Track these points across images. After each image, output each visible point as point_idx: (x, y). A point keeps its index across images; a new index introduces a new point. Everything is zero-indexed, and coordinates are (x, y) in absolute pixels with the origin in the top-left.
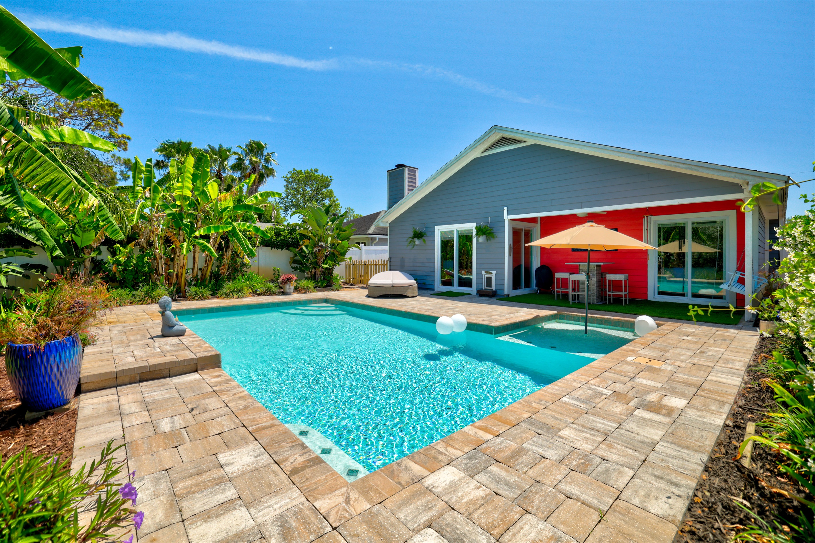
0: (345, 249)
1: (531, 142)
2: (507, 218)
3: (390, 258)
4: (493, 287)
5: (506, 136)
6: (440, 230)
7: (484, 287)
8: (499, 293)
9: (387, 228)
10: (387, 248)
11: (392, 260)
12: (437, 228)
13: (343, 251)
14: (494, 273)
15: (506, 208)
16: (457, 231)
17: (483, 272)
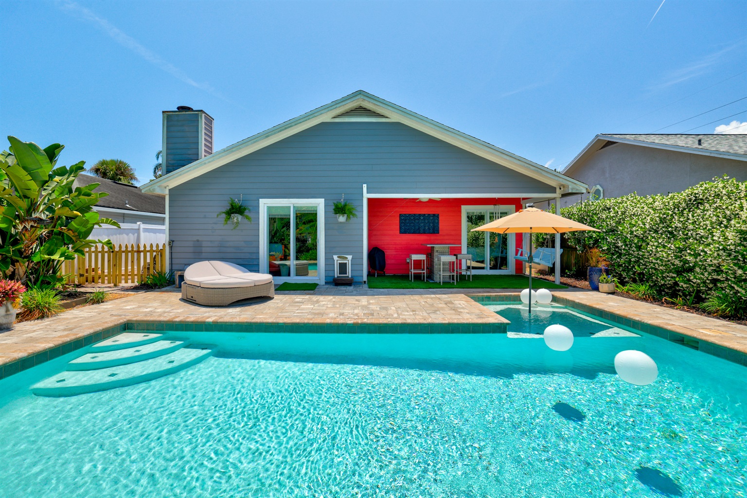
0: (89, 226)
1: (394, 117)
2: (366, 196)
3: (171, 243)
4: (349, 274)
5: (364, 107)
6: (265, 205)
7: (337, 274)
8: (356, 279)
9: (163, 198)
10: (166, 227)
11: (175, 244)
12: (262, 202)
13: (83, 230)
14: (350, 257)
15: (365, 186)
16: (294, 207)
17: (335, 257)
